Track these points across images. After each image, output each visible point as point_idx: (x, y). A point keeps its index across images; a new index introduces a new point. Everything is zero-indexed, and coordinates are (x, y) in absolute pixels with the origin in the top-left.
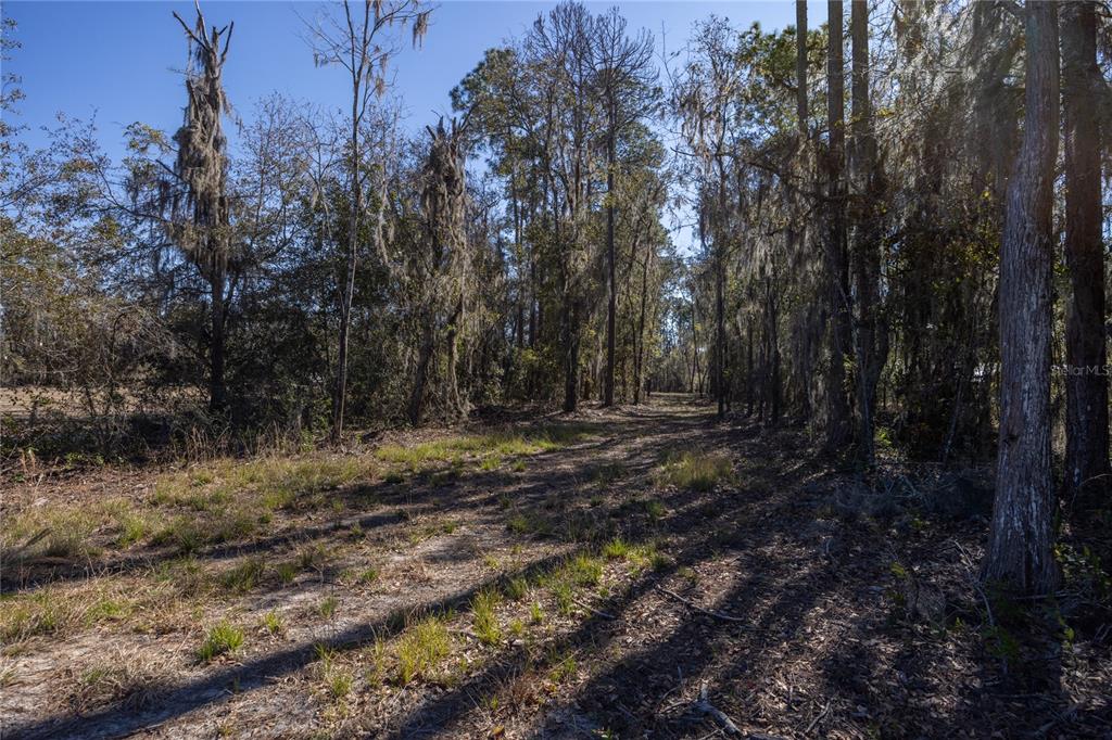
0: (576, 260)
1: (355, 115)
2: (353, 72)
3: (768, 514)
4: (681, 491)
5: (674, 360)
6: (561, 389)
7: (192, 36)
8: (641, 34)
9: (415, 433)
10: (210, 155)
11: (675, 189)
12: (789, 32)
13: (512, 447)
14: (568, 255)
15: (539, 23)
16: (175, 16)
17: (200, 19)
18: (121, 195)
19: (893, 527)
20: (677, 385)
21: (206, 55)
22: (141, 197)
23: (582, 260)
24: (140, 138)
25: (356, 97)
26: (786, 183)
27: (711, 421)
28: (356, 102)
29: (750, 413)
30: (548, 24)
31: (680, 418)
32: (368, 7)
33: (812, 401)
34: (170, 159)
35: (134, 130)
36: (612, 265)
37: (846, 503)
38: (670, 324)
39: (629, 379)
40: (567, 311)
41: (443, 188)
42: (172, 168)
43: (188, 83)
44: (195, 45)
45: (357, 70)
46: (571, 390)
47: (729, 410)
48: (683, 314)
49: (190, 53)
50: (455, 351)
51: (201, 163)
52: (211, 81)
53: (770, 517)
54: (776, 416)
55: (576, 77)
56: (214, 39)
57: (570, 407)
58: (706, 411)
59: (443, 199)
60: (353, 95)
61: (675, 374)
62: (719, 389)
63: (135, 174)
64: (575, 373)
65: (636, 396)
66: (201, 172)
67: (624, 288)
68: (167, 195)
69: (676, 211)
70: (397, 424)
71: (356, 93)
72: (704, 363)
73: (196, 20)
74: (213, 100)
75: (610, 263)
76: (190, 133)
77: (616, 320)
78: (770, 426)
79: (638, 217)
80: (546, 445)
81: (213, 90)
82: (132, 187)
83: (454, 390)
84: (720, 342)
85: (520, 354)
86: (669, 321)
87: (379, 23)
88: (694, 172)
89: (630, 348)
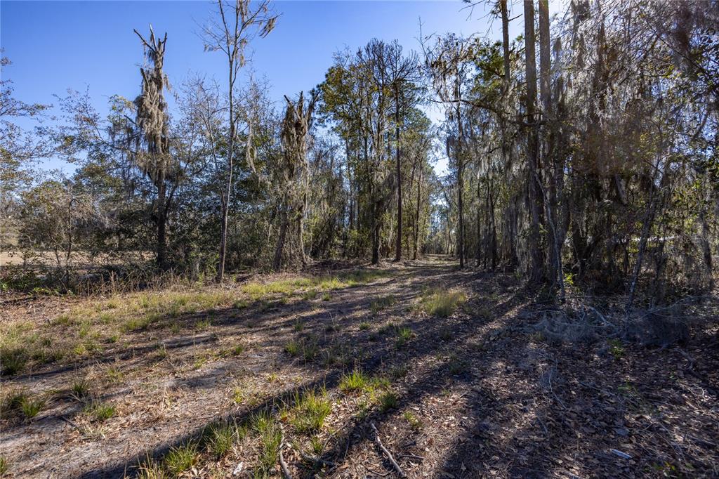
0: (377, 177)
1: (230, 81)
2: (229, 54)
3: (492, 339)
4: (429, 317)
5: (439, 237)
6: (369, 250)
7: (146, 44)
8: (411, 54)
9: (276, 276)
10: (155, 113)
11: (435, 141)
12: (498, 44)
13: (329, 285)
14: (374, 174)
15: (359, 53)
16: (135, 31)
17: (152, 35)
18: (105, 137)
19: (594, 353)
20: (440, 251)
21: (154, 55)
22: (117, 138)
23: (380, 177)
24: (117, 104)
25: (231, 70)
26: (500, 117)
27: (455, 268)
28: (231, 73)
29: (479, 264)
30: (364, 53)
31: (438, 267)
32: (237, 15)
33: (518, 255)
34: (133, 116)
35: (115, 99)
36: (400, 183)
37: (552, 331)
38: (437, 219)
39: (411, 246)
40: (373, 206)
41: (294, 131)
42: (134, 121)
43: (142, 70)
44: (147, 49)
45: (231, 54)
46: (375, 250)
47: (466, 263)
48: (444, 213)
49: (145, 53)
50: (302, 227)
51: (150, 116)
52: (157, 70)
53: (494, 340)
54: (494, 266)
55: (381, 81)
56: (159, 46)
57: (375, 260)
58: (454, 263)
59: (293, 137)
60: (230, 69)
61: (439, 245)
62: (461, 253)
63: (114, 125)
64: (377, 242)
65: (415, 256)
66: (149, 121)
67: (407, 195)
68: (132, 136)
69: (436, 153)
70: (266, 271)
71: (231, 67)
72: (454, 238)
73: (150, 36)
74: (158, 81)
75: (398, 179)
76: (142, 99)
77: (403, 213)
78: (491, 272)
79: (414, 156)
80: (351, 283)
81: (159, 75)
82: (112, 133)
83: (301, 250)
84: (462, 224)
85: (350, 232)
86: (436, 217)
87: (244, 25)
88: (446, 128)
89: (411, 228)
